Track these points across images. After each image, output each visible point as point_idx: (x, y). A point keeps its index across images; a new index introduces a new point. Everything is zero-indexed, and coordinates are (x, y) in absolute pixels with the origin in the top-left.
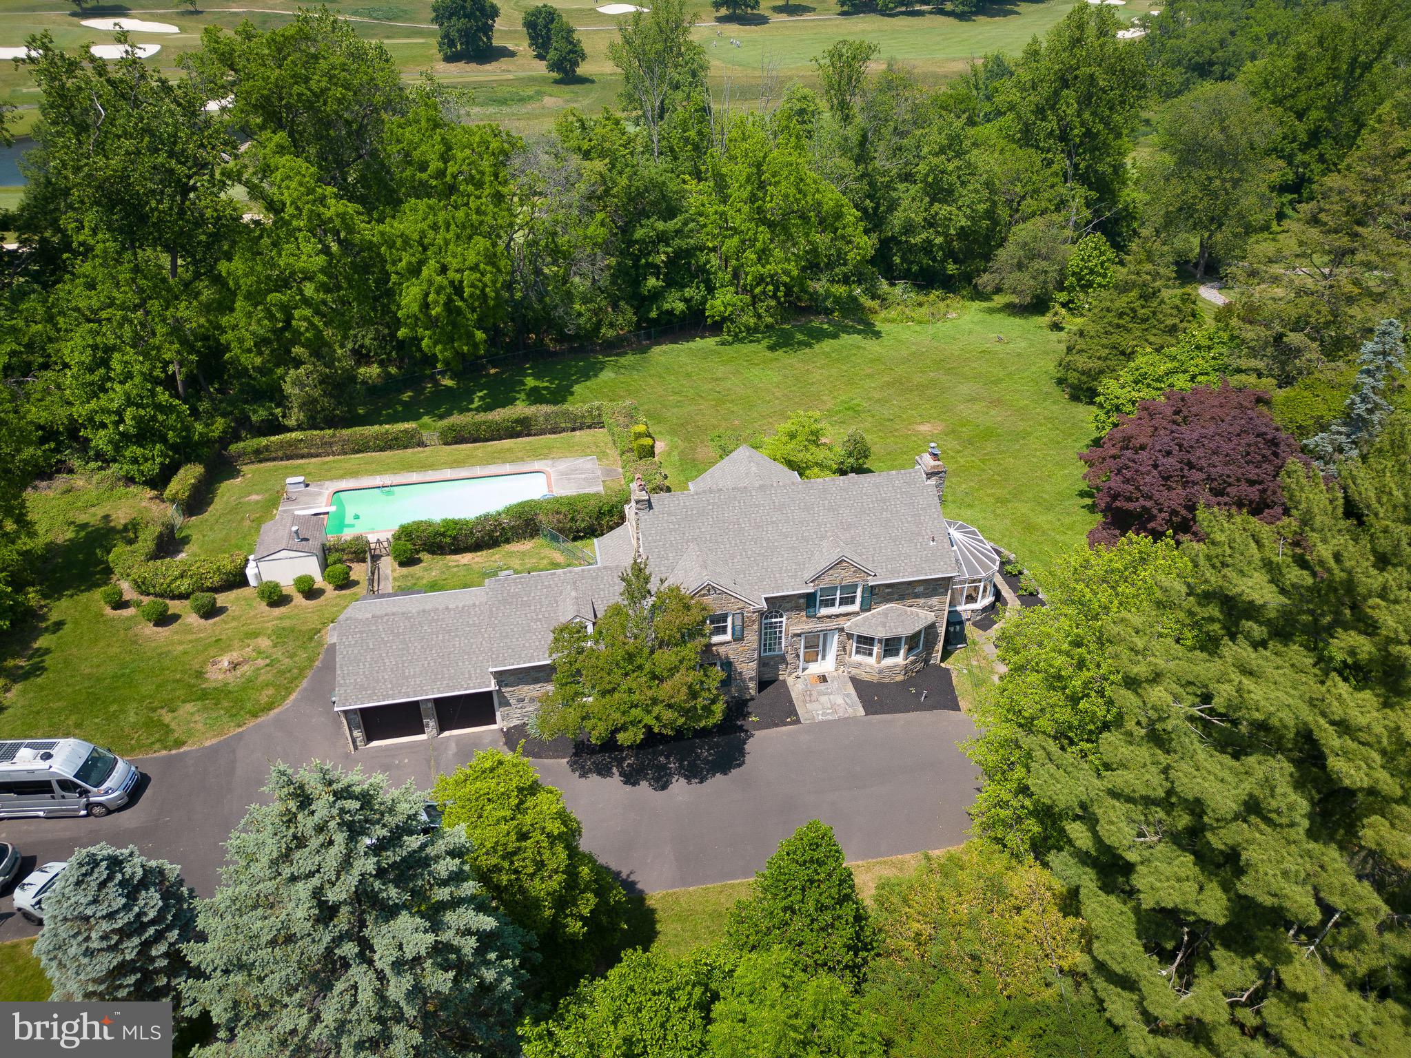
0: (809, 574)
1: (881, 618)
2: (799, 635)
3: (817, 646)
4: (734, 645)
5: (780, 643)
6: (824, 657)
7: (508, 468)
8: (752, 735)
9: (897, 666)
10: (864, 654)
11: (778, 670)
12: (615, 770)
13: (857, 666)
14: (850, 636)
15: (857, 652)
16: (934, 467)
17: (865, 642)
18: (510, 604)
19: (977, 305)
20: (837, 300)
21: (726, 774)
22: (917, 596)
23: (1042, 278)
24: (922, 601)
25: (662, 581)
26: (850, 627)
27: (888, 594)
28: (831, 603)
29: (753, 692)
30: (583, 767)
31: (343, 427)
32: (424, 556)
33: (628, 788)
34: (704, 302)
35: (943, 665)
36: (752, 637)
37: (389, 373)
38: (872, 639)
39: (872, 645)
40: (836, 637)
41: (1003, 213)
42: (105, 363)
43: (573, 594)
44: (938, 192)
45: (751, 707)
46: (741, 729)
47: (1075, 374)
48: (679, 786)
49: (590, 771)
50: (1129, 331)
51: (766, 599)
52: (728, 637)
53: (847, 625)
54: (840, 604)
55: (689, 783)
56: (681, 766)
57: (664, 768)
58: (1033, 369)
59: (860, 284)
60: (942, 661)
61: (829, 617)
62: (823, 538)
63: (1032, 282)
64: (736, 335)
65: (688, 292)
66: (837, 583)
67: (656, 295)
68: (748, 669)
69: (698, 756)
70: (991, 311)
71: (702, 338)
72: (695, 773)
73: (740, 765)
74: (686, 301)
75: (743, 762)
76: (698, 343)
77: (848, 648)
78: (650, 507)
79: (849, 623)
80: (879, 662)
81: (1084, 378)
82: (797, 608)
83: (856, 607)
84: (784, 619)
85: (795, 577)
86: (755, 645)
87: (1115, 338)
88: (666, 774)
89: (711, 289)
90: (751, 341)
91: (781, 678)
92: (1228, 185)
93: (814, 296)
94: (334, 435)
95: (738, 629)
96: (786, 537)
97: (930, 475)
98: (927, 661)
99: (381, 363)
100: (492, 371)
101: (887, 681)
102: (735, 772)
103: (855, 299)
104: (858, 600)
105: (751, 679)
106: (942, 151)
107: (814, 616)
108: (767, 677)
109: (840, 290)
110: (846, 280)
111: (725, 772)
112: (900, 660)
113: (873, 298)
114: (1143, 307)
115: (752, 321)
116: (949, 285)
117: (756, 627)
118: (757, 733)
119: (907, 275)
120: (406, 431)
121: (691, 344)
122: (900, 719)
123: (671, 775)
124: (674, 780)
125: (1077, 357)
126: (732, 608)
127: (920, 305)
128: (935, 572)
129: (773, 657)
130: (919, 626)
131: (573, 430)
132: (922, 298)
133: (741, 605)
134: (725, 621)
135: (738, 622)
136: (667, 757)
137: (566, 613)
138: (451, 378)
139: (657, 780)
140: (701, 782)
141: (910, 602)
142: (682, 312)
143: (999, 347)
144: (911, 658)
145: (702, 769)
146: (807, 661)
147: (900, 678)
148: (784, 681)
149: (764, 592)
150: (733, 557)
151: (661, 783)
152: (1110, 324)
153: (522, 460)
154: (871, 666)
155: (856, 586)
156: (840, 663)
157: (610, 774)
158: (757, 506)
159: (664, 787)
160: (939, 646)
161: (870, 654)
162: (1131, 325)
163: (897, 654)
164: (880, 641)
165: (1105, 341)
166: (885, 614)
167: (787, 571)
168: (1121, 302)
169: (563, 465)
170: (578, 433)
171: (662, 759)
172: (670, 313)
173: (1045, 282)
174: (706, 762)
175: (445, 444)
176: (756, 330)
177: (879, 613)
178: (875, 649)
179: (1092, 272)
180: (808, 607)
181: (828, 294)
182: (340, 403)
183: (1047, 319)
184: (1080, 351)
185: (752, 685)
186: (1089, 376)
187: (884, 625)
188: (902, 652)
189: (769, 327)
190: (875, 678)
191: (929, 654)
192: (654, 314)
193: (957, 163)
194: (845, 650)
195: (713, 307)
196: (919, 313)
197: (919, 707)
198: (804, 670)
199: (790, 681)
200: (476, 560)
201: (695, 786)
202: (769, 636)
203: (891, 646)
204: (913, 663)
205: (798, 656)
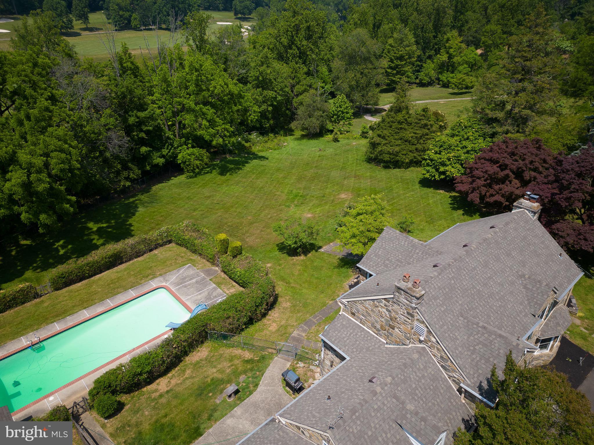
7: (132, 293)
19: (290, 138)
23: (321, 119)
32: (123, 398)
39: (551, 341)
47: (388, 156)
64: (194, 172)
65: (165, 152)
67: (147, 156)
71: (176, 177)
74: (163, 156)
80: (552, 351)
81: (392, 157)
87: (401, 135)
90: (205, 173)
101: (552, 360)
103: (241, 144)
109: (233, 140)
113: (248, 142)
119: (253, 129)
127: (268, 142)
131: (151, 250)
132: (266, 139)
142: (164, 164)
143: (323, 153)
147: (555, 355)
153: (138, 283)
154: (548, 355)
165: (396, 137)
169: (173, 277)
170: (156, 252)
172: (157, 165)
173: (323, 121)
175: (57, 290)
179: (343, 113)
186: (394, 155)
190: (547, 362)
192: (148, 168)
200: (173, 382)
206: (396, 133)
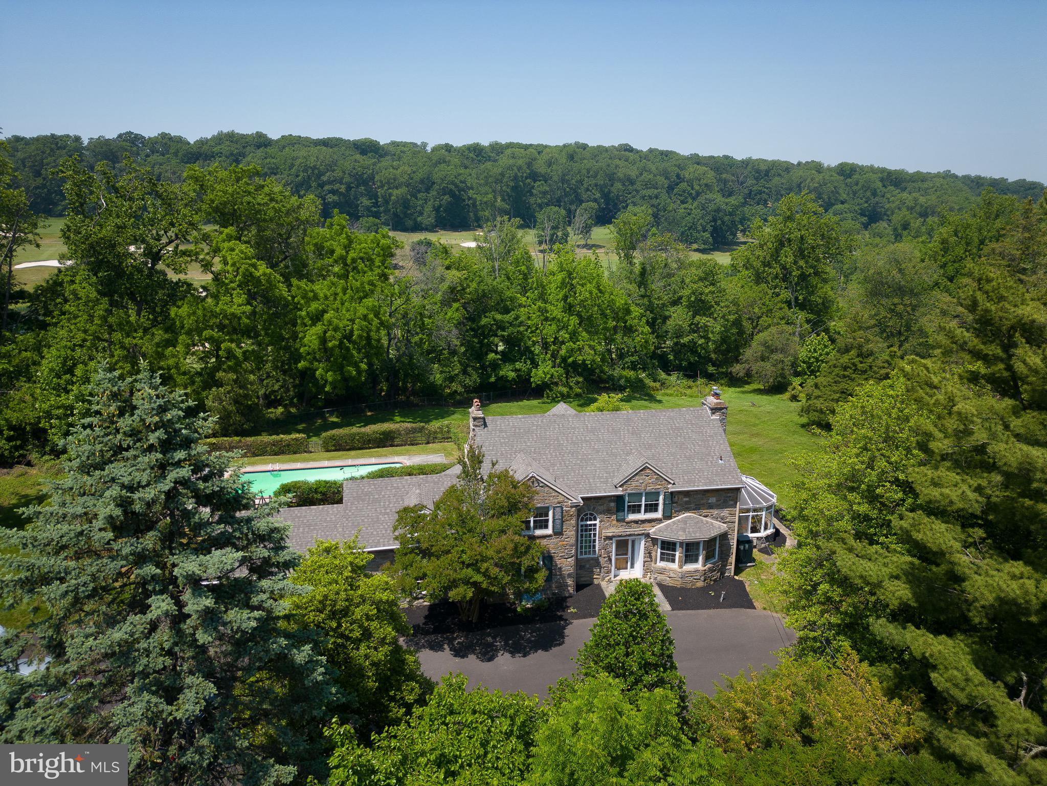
0: (617, 480)
1: (681, 525)
2: (610, 538)
3: (626, 554)
4: (554, 540)
5: (594, 547)
6: (632, 566)
7: (374, 460)
8: (571, 623)
9: (697, 571)
10: (668, 560)
11: (592, 573)
12: (446, 646)
13: (662, 571)
14: (655, 542)
15: (662, 559)
16: (717, 404)
17: (668, 547)
18: (363, 500)
19: (733, 389)
20: (628, 380)
21: (547, 651)
22: (711, 507)
23: (780, 366)
24: (715, 512)
25: (493, 465)
26: (654, 532)
27: (686, 503)
28: (636, 509)
29: (571, 590)
30: (417, 644)
31: (247, 436)
33: (457, 660)
34: (530, 371)
35: (736, 577)
36: (570, 533)
37: (290, 412)
38: (674, 544)
39: (674, 550)
40: (643, 543)
41: (747, 325)
42: (71, 371)
43: (418, 491)
44: (700, 307)
45: (569, 602)
46: (561, 618)
47: (815, 413)
48: (504, 660)
49: (424, 647)
50: (853, 380)
51: (583, 499)
52: (549, 531)
53: (652, 530)
54: (646, 511)
55: (513, 656)
56: (506, 644)
57: (491, 645)
58: (781, 419)
59: (644, 371)
60: (736, 573)
61: (636, 522)
62: (628, 454)
63: (773, 368)
64: (553, 399)
65: (518, 365)
66: (642, 489)
67: (495, 366)
68: (566, 565)
69: (522, 638)
70: (743, 392)
71: (529, 400)
72: (518, 649)
73: (560, 645)
74: (516, 370)
75: (563, 642)
76: (526, 402)
77: (653, 554)
78: (485, 425)
79: (653, 530)
80: (681, 567)
82: (608, 512)
83: (659, 515)
84: (597, 522)
85: (606, 482)
86: (573, 541)
88: (492, 650)
89: (535, 365)
91: (596, 582)
92: (909, 309)
93: (611, 378)
94: (240, 441)
95: (558, 522)
96: (598, 452)
97: (714, 410)
98: (723, 573)
99: (285, 406)
100: (369, 414)
101: (689, 586)
102: (555, 650)
103: (641, 381)
104: (661, 507)
105: (569, 575)
106: (701, 279)
107: (623, 520)
108: (583, 580)
109: (631, 374)
110: (634, 367)
111: (546, 648)
112: (699, 566)
113: (655, 381)
114: (861, 363)
115: (565, 390)
116: (710, 378)
117: (573, 522)
118: (575, 622)
119: (678, 368)
120: (296, 439)
121: (520, 403)
122: (703, 613)
123: (497, 651)
124: (499, 654)
125: (815, 401)
126: (553, 501)
127: (690, 387)
128: (724, 483)
129: (588, 560)
130: (714, 533)
131: (428, 443)
132: (690, 383)
133: (561, 499)
134: (547, 515)
135: (558, 516)
136: (494, 638)
137: (411, 501)
138: (337, 417)
139: (484, 654)
140: (524, 656)
141: (705, 512)
142: (513, 379)
143: (752, 408)
144: (709, 566)
145: (525, 647)
146: (618, 568)
147: (700, 584)
148: (599, 586)
149: (581, 493)
150: (553, 465)
151: (488, 655)
152: (837, 375)
153: (386, 456)
154: (674, 571)
155: (658, 494)
156: (647, 570)
157: (442, 649)
158: (574, 428)
159: (490, 659)
160: (733, 559)
161: (673, 561)
162: (854, 376)
163: (696, 561)
164: (681, 544)
165: (835, 388)
166: (684, 521)
167: (599, 478)
168: (845, 359)
169: (417, 459)
170: (431, 445)
171: (489, 639)
172: (503, 379)
173: (783, 369)
174: (529, 641)
175: (327, 451)
176: (569, 396)
177: (679, 521)
178: (677, 554)
179: (817, 360)
180: (618, 511)
181: (621, 377)
182: (248, 421)
183: (787, 395)
184: (817, 397)
185: (570, 582)
187: (684, 530)
188: (701, 558)
189: (578, 396)
190: (678, 584)
191: (724, 565)
192: (493, 379)
193: (711, 288)
194: (651, 557)
195: (536, 375)
196: (688, 392)
197: (718, 606)
198: (615, 576)
199: (604, 584)
201: (519, 660)
202: (585, 535)
203: (691, 551)
204: (711, 570)
205: (610, 560)
206: (835, 382)
